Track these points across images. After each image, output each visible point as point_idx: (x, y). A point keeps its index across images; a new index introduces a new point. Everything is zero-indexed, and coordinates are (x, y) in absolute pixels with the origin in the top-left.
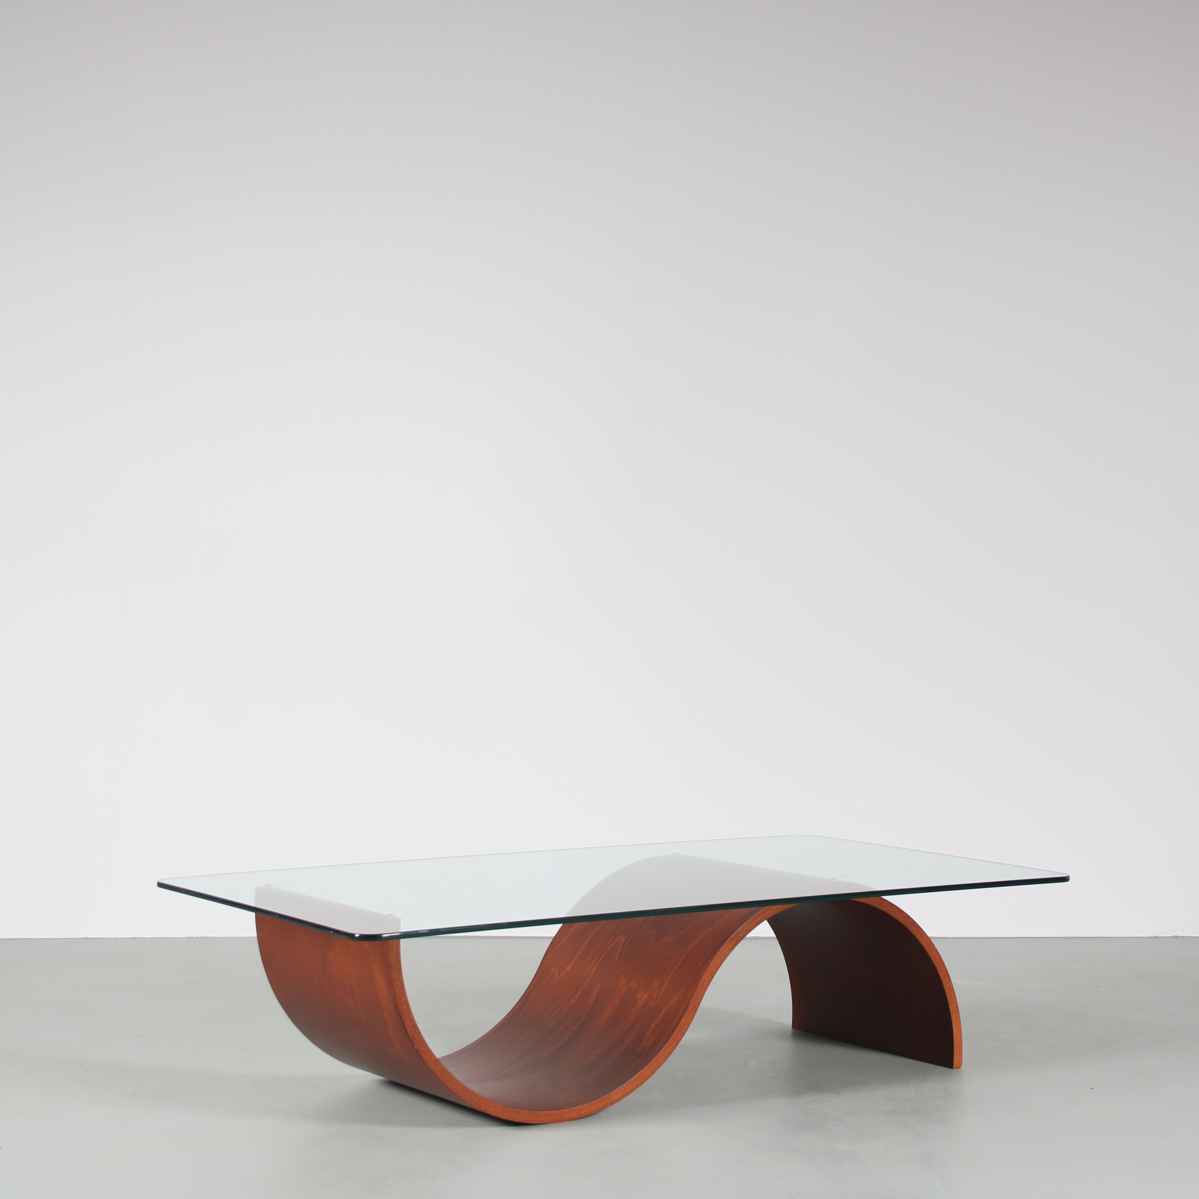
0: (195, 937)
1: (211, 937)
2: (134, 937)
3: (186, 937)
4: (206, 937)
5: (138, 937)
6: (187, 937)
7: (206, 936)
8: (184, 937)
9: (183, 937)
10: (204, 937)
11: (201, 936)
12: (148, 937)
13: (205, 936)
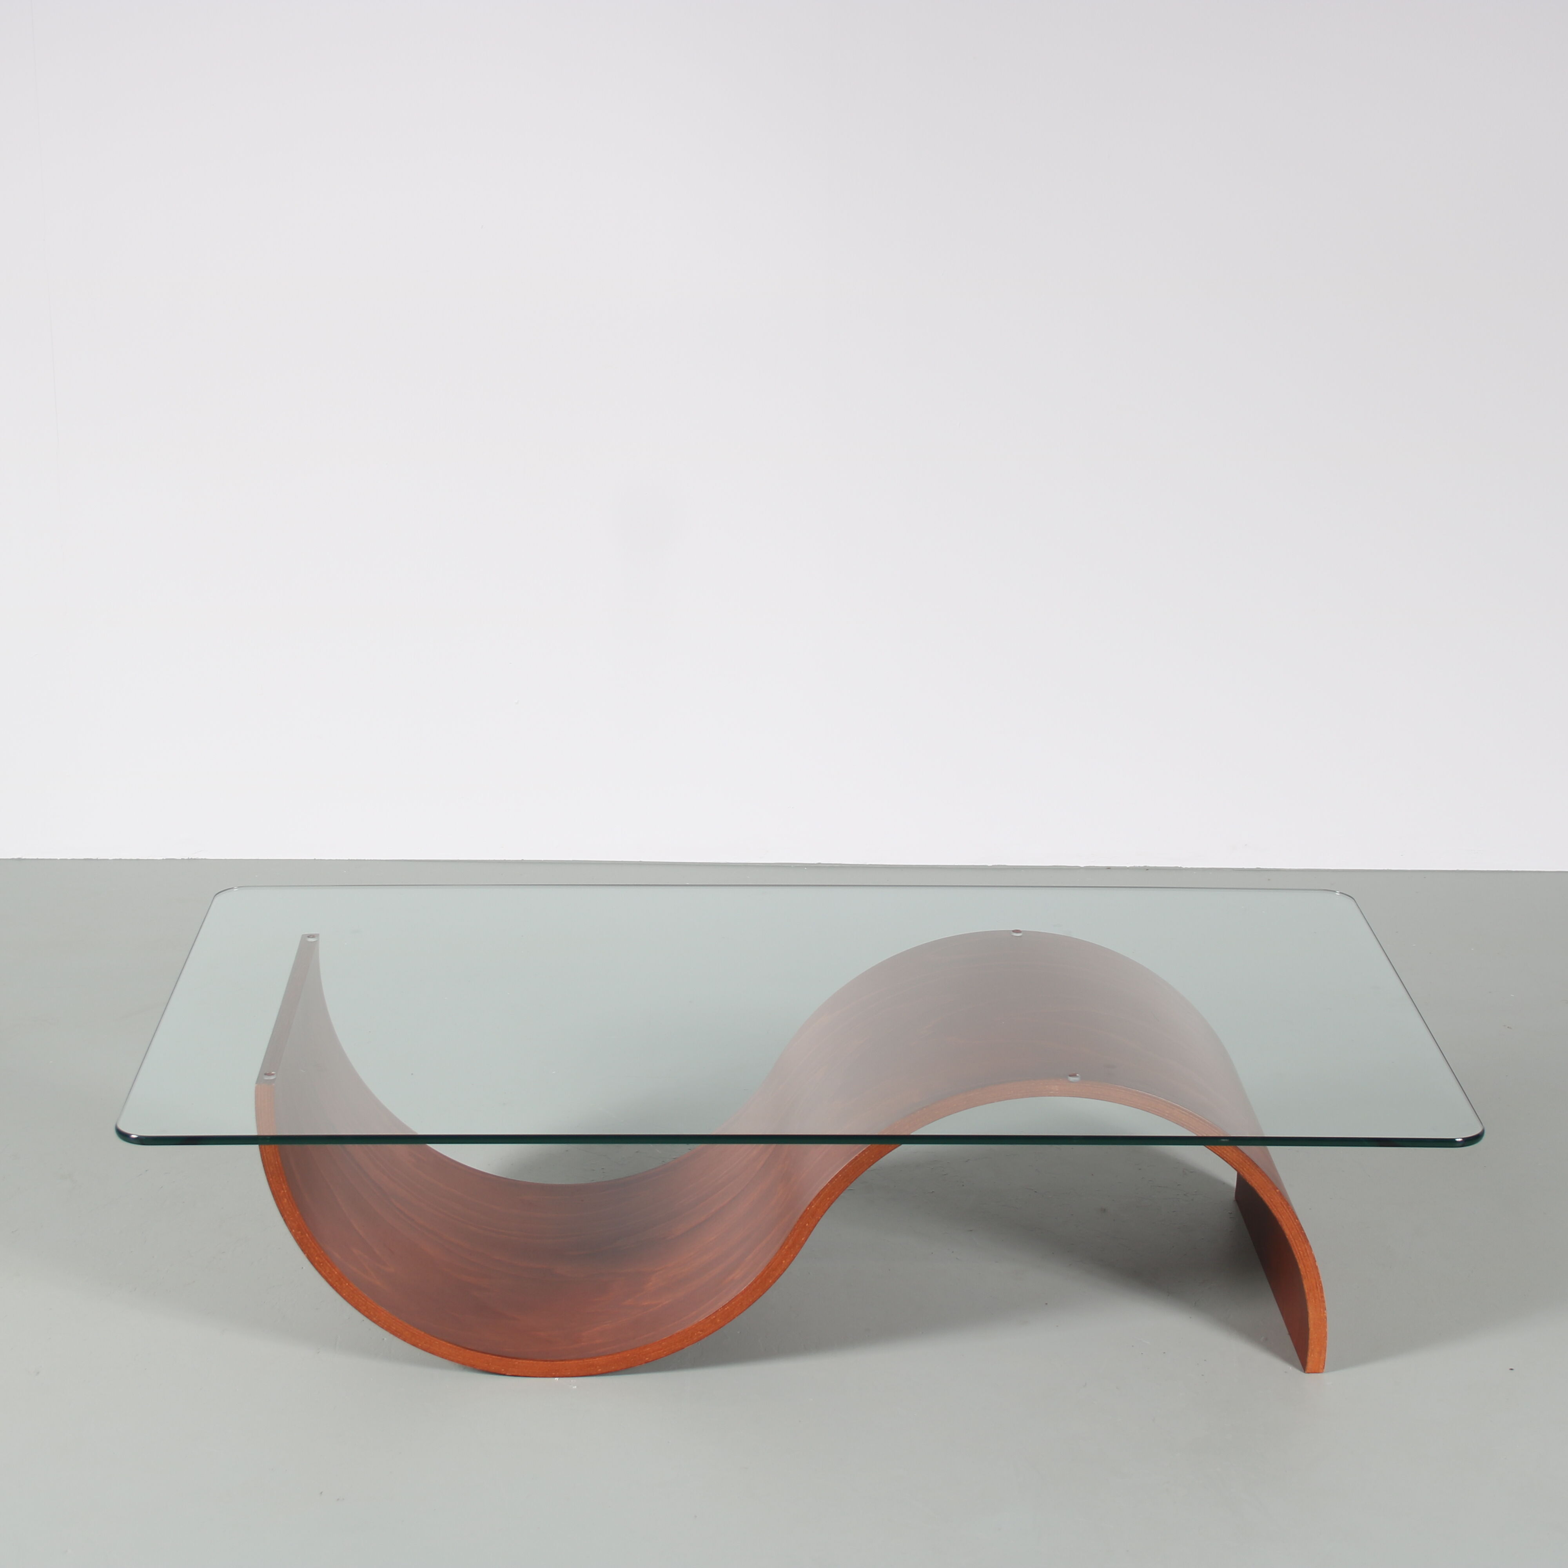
2: (89, 858)
4: (195, 859)
5: (96, 858)
6: (166, 859)
7: (195, 857)
10: (191, 859)
11: (187, 858)
12: (110, 859)
13: (193, 858)
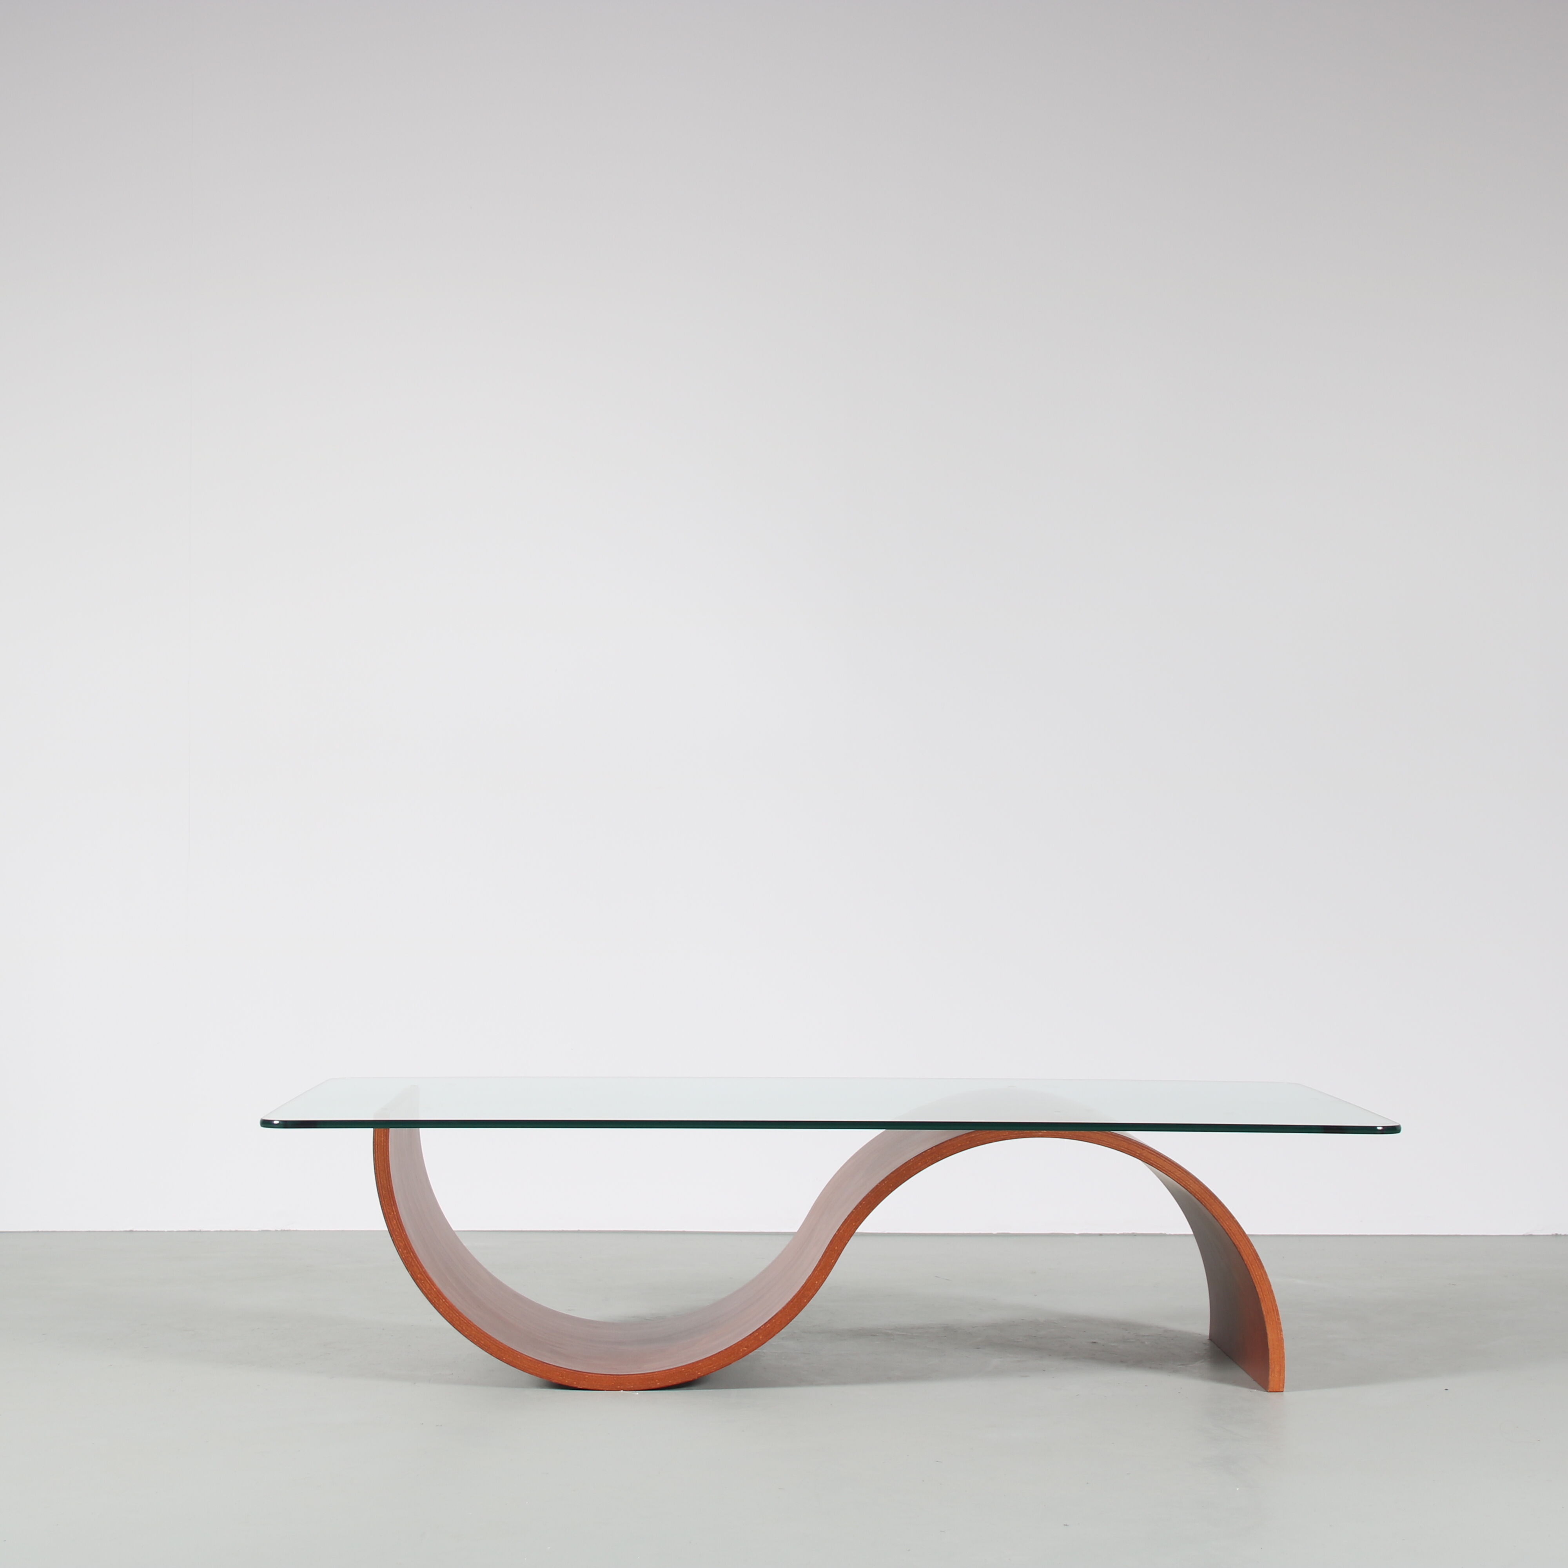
0: (273, 1231)
1: (294, 1231)
3: (260, 1230)
8: (259, 1231)
9: (257, 1230)
